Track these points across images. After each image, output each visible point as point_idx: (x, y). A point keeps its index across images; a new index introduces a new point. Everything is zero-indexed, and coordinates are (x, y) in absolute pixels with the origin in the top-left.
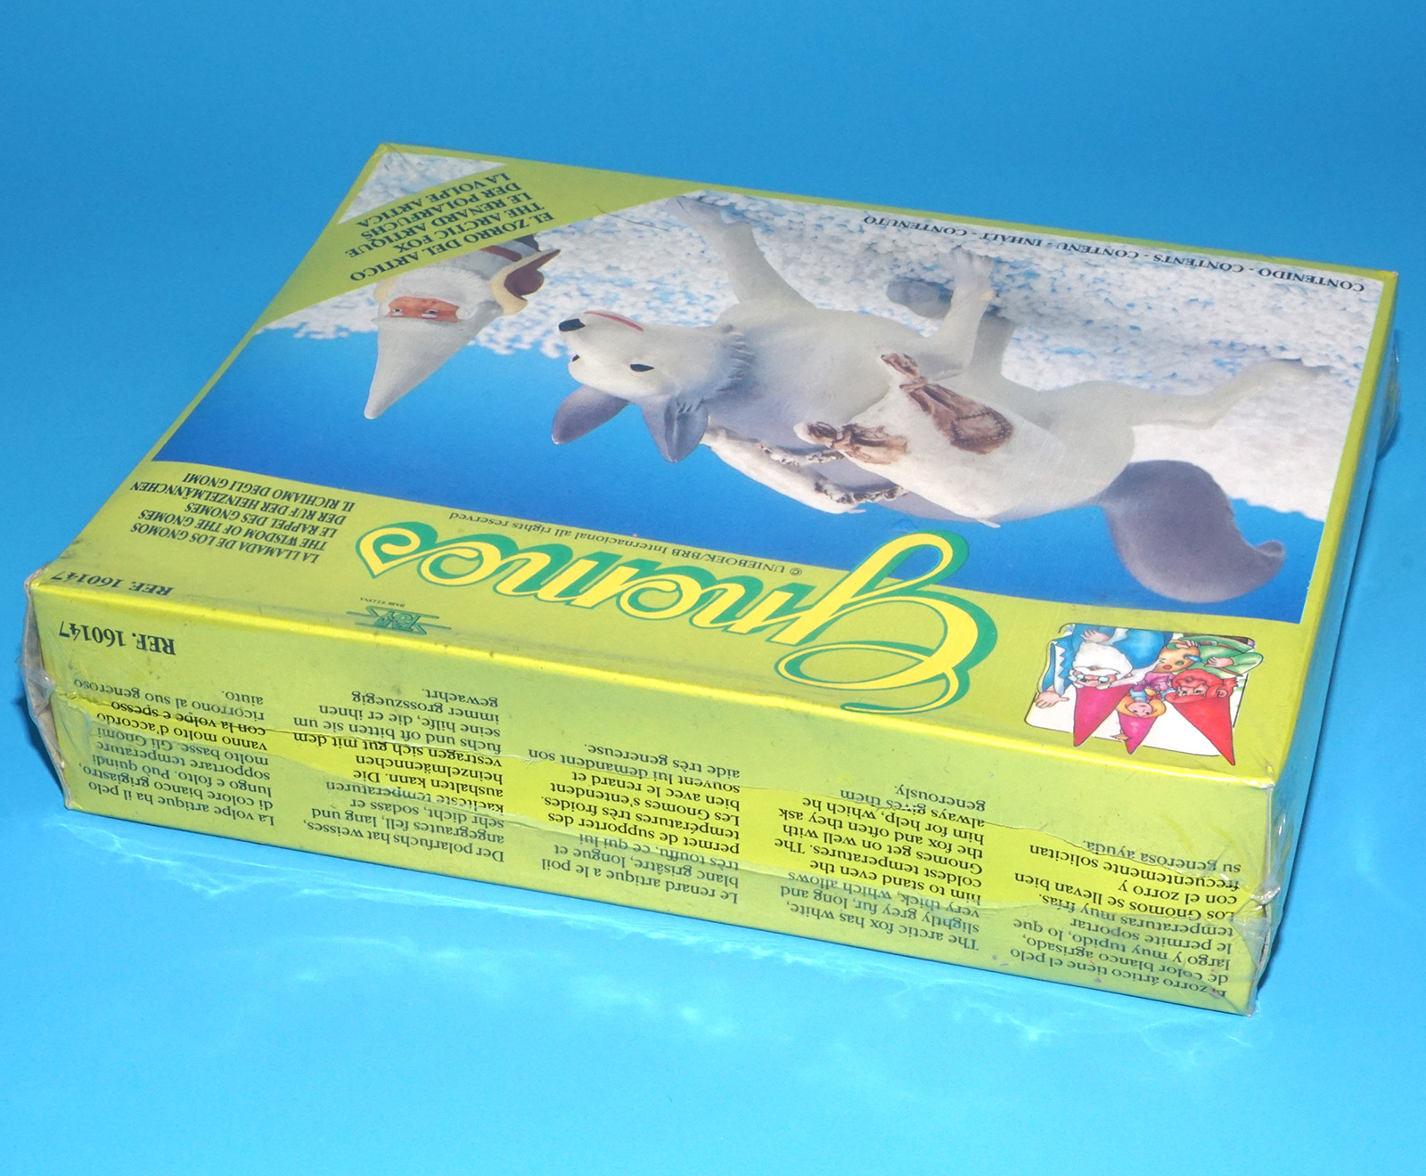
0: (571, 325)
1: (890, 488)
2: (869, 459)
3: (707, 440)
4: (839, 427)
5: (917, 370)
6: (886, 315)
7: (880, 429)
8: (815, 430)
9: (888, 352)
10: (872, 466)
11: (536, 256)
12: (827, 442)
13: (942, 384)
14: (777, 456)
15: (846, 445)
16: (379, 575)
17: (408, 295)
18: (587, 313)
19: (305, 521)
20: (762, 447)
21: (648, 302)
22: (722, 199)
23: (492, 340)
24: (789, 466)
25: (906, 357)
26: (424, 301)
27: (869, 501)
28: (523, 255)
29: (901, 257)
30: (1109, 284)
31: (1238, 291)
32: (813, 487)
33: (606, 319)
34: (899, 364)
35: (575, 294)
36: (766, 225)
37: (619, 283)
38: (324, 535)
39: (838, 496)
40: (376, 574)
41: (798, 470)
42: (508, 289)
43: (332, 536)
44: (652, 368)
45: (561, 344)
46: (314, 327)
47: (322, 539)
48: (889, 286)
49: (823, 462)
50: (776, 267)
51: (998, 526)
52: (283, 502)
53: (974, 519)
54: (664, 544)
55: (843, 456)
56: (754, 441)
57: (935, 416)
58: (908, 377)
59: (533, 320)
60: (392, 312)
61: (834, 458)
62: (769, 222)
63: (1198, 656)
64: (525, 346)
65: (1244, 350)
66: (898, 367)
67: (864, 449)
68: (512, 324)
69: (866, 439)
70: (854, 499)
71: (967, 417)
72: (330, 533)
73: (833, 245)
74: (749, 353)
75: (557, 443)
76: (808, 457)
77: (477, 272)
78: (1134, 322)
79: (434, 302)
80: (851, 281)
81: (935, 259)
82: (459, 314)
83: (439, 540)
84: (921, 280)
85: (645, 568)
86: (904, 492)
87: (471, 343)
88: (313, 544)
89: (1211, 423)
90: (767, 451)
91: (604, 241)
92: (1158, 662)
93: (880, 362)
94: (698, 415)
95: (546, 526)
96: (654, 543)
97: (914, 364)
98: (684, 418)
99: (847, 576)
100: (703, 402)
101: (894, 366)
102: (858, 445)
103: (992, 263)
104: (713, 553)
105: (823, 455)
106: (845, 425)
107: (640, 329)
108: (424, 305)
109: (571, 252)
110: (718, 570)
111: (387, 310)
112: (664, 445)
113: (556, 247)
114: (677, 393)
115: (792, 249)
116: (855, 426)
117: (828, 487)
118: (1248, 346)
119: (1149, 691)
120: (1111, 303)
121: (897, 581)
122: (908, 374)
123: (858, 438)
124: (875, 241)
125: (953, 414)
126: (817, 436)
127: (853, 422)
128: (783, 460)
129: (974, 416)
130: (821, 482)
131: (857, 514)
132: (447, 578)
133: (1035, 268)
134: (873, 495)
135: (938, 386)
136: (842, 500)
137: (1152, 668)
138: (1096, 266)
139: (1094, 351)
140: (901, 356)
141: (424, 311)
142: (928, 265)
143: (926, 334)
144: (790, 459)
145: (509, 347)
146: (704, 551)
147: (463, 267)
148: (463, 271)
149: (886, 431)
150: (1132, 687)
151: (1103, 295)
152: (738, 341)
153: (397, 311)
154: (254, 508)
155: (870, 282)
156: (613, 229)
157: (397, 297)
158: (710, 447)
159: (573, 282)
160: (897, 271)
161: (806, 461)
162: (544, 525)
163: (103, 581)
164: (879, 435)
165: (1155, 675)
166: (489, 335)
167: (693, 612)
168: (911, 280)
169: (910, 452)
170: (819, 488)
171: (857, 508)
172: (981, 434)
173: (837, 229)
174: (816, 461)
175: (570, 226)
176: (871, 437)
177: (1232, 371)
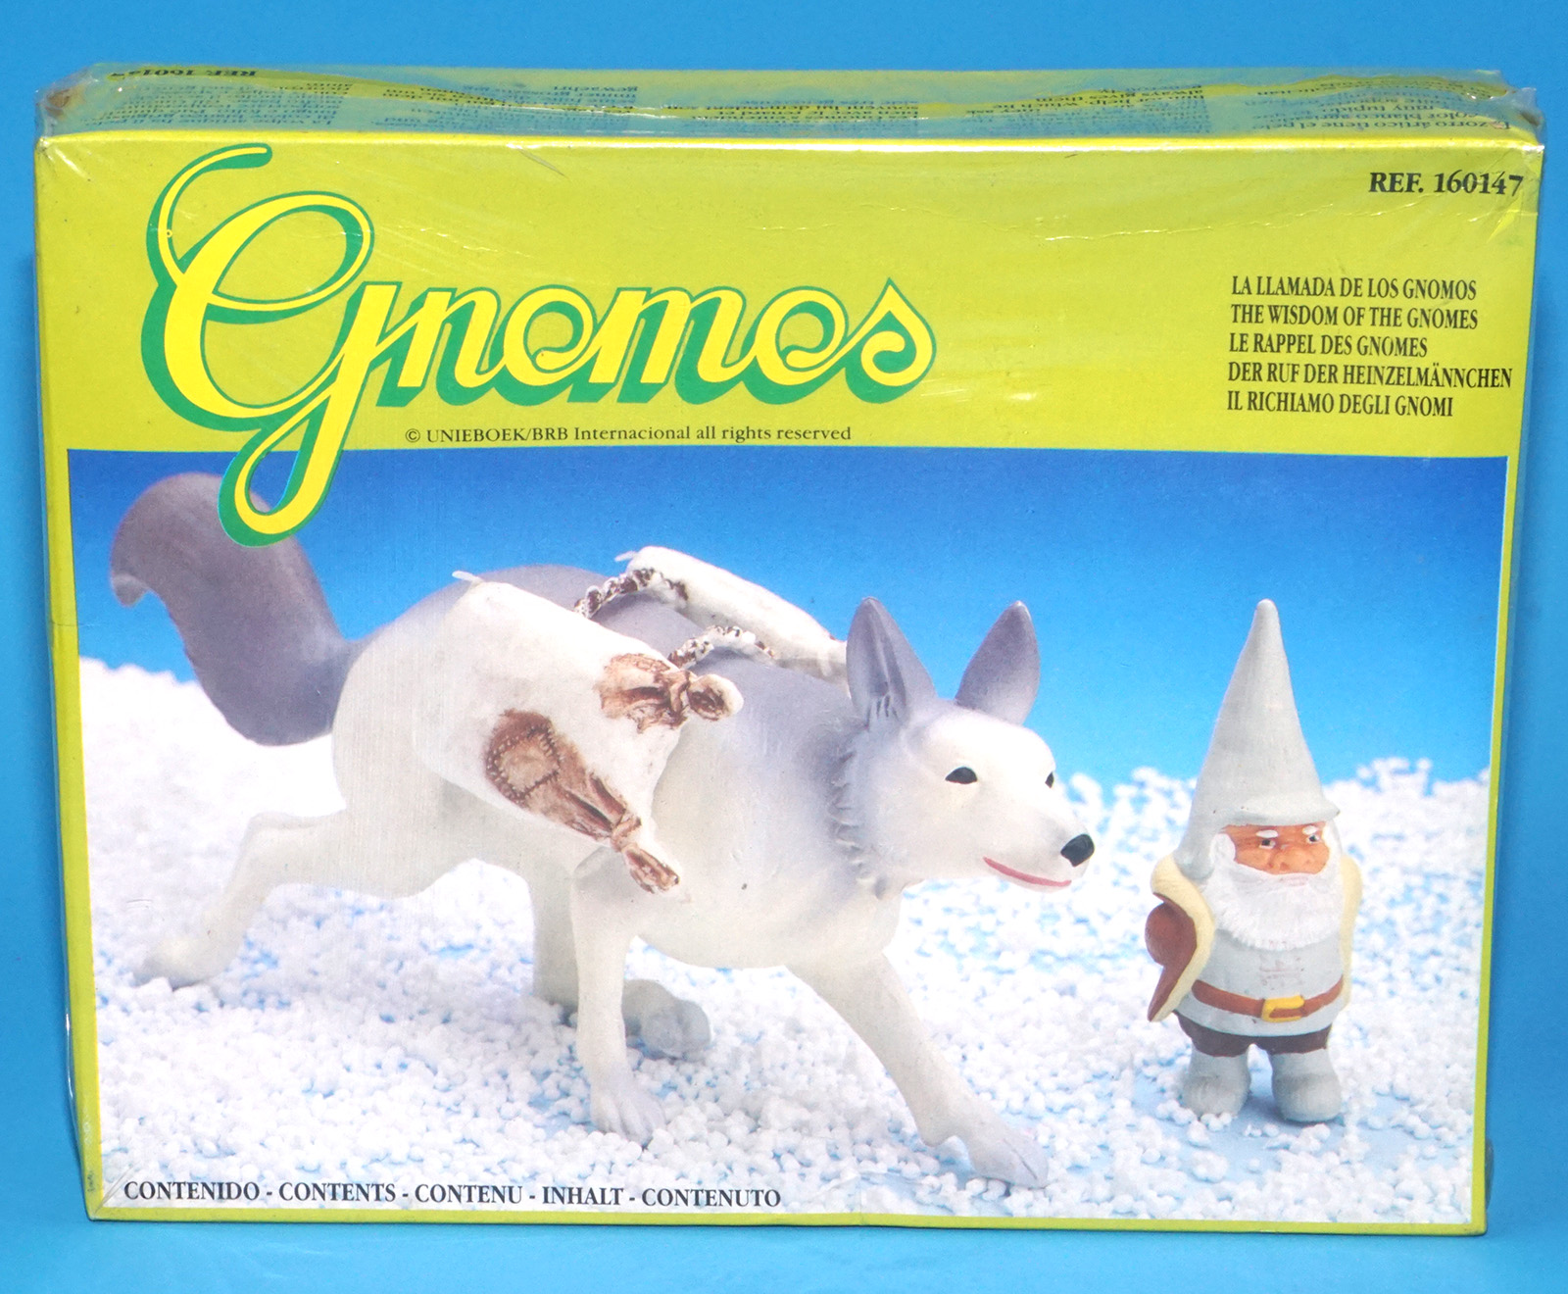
15: (672, 682)
18: (1067, 883)
20: (770, 653)
21: (998, 923)
24: (728, 624)
25: (649, 888)
29: (712, 1108)
30: (439, 1104)
32: (690, 589)
33: (1039, 875)
34: (653, 871)
35: (1096, 921)
36: (902, 1141)
37: (1049, 959)
39: (655, 581)
45: (1078, 806)
48: (708, 1040)
49: (690, 642)
50: (862, 1047)
56: (784, 664)
57: (583, 771)
58: (636, 845)
61: (680, 653)
62: (902, 1150)
66: (655, 864)
67: (647, 679)
69: (651, 701)
71: (544, 780)
73: (806, 1115)
74: (839, 842)
76: (711, 647)
78: (393, 1030)
80: (759, 1038)
81: (669, 1112)
84: (673, 1060)
86: (579, 608)
97: (635, 876)
98: (879, 688)
100: (867, 726)
101: (660, 865)
102: (658, 685)
103: (593, 1119)
105: (693, 655)
106: (684, 723)
107: (990, 862)
114: (903, 735)
115: (854, 1098)
117: (671, 595)
120: (428, 1067)
122: (638, 852)
124: (754, 1135)
125: (563, 783)
126: (711, 691)
127: (678, 730)
129: (538, 784)
130: (682, 602)
133: (539, 1118)
135: (596, 837)
138: (464, 1141)
139: (427, 960)
140: (656, 888)
142: (672, 1096)
143: (638, 943)
144: (730, 638)
149: (631, 725)
151: (440, 1080)
152: (860, 865)
155: (737, 1042)
158: (832, 638)
159: (1109, 949)
160: (705, 1074)
161: (712, 638)
164: (638, 714)
168: (684, 1058)
169: (594, 688)
172: (520, 751)
173: (809, 1155)
174: (700, 642)
176: (647, 706)
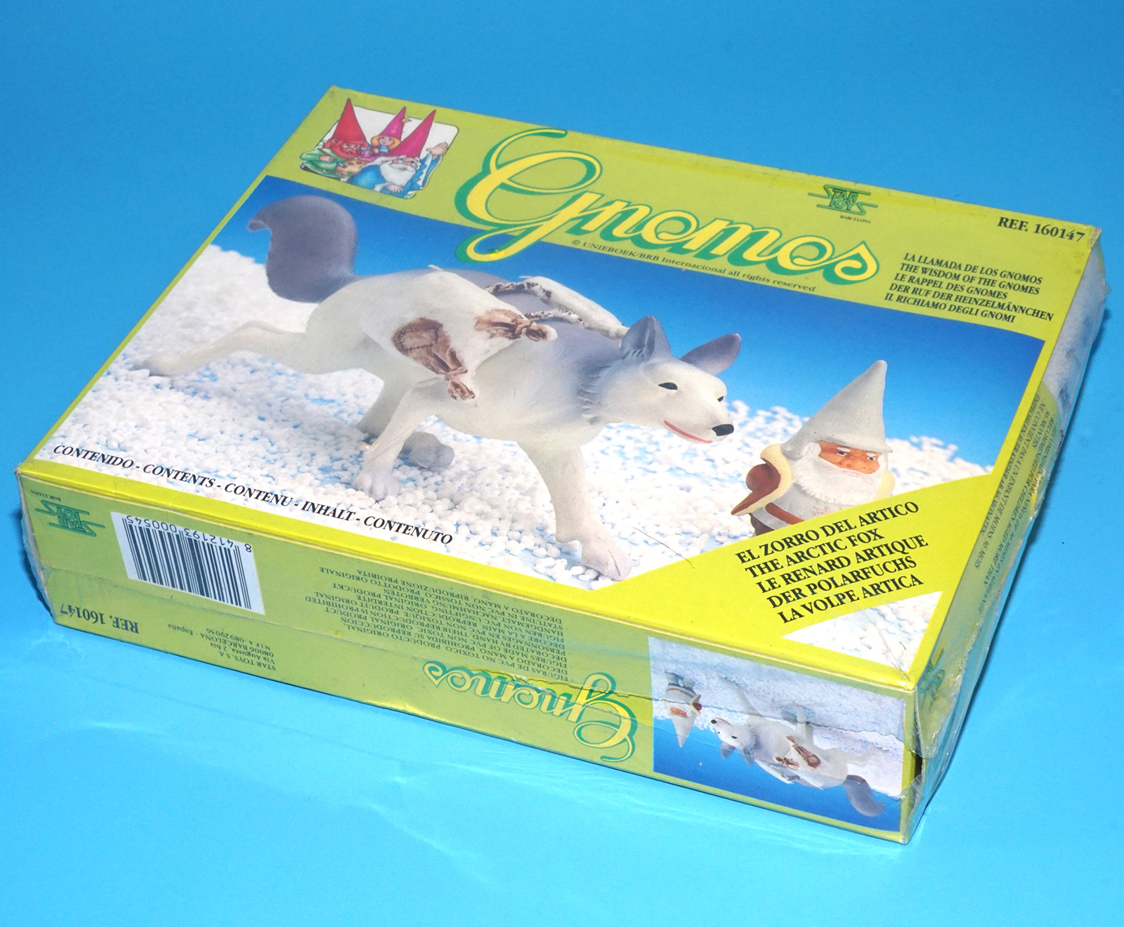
0: (724, 430)
1: (498, 292)
2: (506, 313)
3: (624, 330)
4: (524, 337)
5: (449, 386)
6: (461, 435)
7: (492, 336)
8: (541, 335)
9: (469, 401)
10: (507, 309)
11: (753, 508)
12: (535, 326)
13: (433, 374)
14: (574, 317)
16: (860, 244)
17: (864, 475)
19: (919, 287)
22: (577, 576)
23: (790, 420)
26: (849, 466)
27: (515, 284)
28: (764, 510)
31: (162, 445)
38: (903, 275)
40: (863, 245)
41: (561, 307)
42: (777, 471)
43: (898, 274)
44: (660, 385)
46: (942, 455)
47: (904, 272)
51: (429, 266)
52: (937, 300)
53: (444, 270)
54: (664, 263)
55: (526, 316)
59: (756, 437)
60: (877, 457)
63: (338, 165)
64: (762, 413)
65: (188, 387)
68: (773, 435)
70: (526, 285)
72: (900, 277)
75: (737, 335)
77: (804, 493)
79: (840, 464)
82: (818, 449)
83: (822, 271)
85: (678, 248)
87: (806, 419)
88: (910, 268)
89: (247, 326)
90: (581, 320)
91: (691, 521)
92: (364, 167)
93: (476, 392)
94: (628, 347)
95: (746, 279)
96: (670, 265)
99: (542, 238)
104: (631, 257)
108: (848, 462)
109: (722, 510)
110: (629, 246)
111: (881, 459)
112: (657, 328)
113: (735, 517)
116: (510, 338)
118: (183, 391)
119: (376, 151)
121: (510, 234)
123: (511, 330)
128: (570, 314)
131: (526, 274)
132: (814, 242)
134: (510, 288)
136: (533, 285)
137: (368, 164)
141: (849, 455)
145: (775, 413)
146: (637, 258)
147: (817, 500)
148: (817, 496)
150: (385, 155)
153: (871, 459)
154: (958, 296)
156: (683, 537)
157: (873, 474)
162: (748, 280)
163: (1048, 230)
165: (369, 160)
166: (791, 425)
167: (649, 217)
170: (548, 294)
171: (525, 279)
175: (722, 543)
177: (208, 369)
